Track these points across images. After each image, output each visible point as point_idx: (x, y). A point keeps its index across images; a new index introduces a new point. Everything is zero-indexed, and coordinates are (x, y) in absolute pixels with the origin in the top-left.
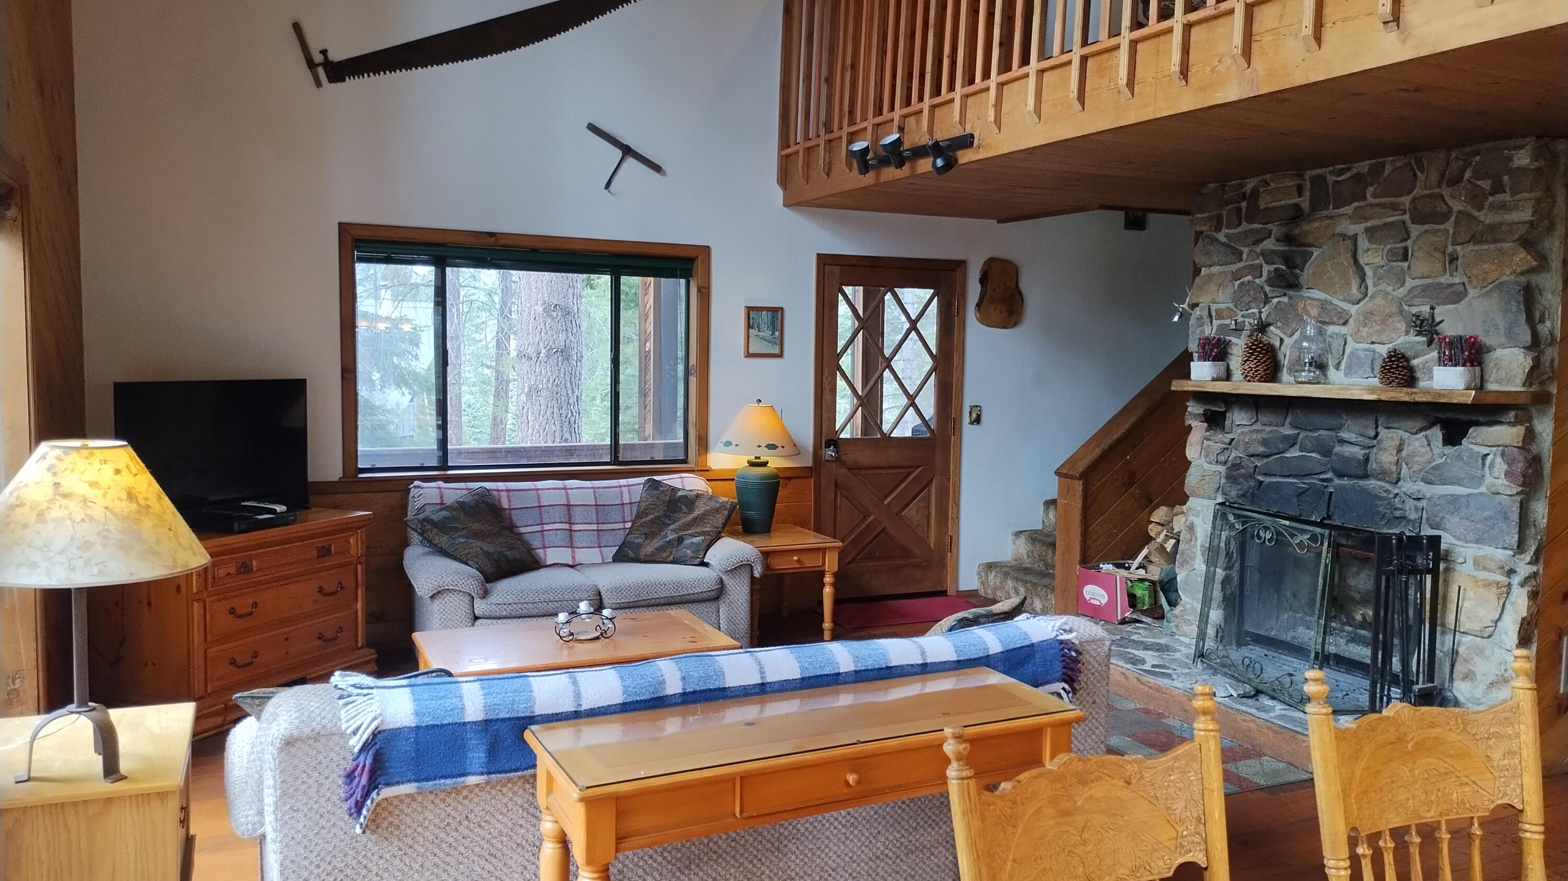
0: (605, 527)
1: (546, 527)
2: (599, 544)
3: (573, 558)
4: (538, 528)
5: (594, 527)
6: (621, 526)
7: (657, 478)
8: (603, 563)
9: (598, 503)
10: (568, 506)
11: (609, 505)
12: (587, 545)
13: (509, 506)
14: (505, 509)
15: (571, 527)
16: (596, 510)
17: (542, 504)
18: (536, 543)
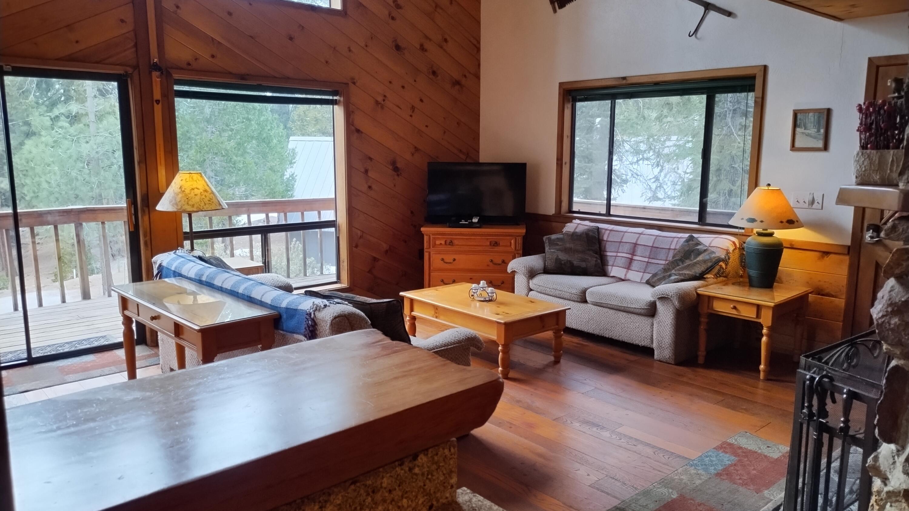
0: (653, 261)
1: (619, 254)
2: (645, 270)
3: (626, 275)
4: (615, 254)
5: (646, 260)
6: (663, 262)
7: (695, 235)
8: (640, 283)
9: (654, 246)
10: (636, 244)
11: (661, 248)
12: (637, 270)
13: (607, 239)
14: (605, 241)
15: (632, 257)
16: (651, 249)
17: (622, 241)
18: (610, 263)
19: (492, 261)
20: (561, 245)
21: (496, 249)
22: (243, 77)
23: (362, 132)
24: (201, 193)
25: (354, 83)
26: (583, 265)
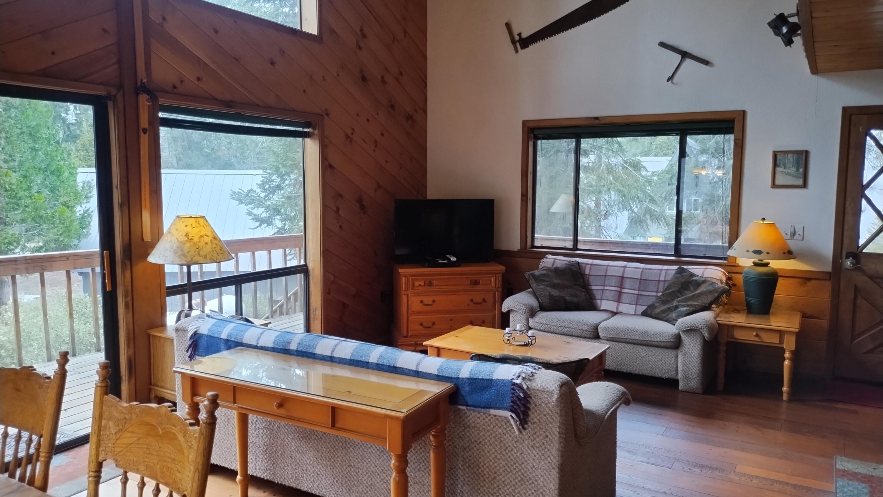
0: (644, 293)
1: (606, 288)
2: (637, 302)
3: (617, 308)
4: (601, 288)
5: (636, 292)
6: (655, 294)
7: (685, 267)
8: (635, 315)
9: (643, 278)
10: (623, 278)
11: (650, 280)
12: (628, 302)
13: (589, 273)
14: (587, 275)
15: (621, 290)
16: (640, 282)
17: (607, 274)
18: (598, 296)
19: (472, 300)
20: (548, 281)
21: (478, 287)
22: (228, 104)
23: (334, 168)
24: (211, 241)
25: (328, 115)
26: (575, 300)
